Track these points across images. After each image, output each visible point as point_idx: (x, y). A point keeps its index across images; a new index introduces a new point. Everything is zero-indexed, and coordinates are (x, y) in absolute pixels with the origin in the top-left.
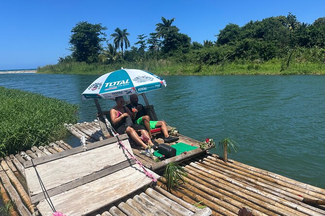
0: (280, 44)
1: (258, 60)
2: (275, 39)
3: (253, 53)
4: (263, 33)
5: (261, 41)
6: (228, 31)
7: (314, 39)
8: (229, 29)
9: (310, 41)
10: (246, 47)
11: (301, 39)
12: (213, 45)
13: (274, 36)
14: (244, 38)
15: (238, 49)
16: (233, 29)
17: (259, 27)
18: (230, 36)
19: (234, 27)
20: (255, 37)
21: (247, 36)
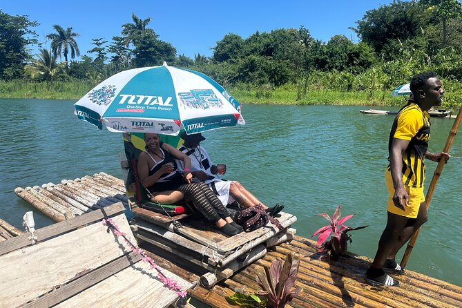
0: (293, 65)
1: (268, 86)
2: (287, 59)
3: (261, 75)
4: (272, 50)
5: (270, 59)
6: (228, 43)
7: (332, 60)
8: (229, 40)
9: (328, 63)
10: (252, 66)
11: (317, 60)
12: (207, 62)
13: (286, 54)
14: (249, 55)
15: (242, 70)
16: (234, 41)
17: (267, 41)
18: (231, 50)
19: (236, 38)
20: (262, 54)
21: (253, 52)
